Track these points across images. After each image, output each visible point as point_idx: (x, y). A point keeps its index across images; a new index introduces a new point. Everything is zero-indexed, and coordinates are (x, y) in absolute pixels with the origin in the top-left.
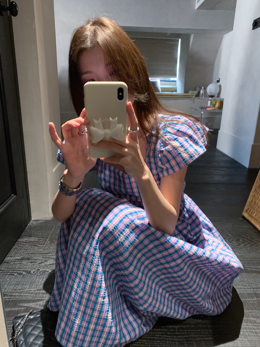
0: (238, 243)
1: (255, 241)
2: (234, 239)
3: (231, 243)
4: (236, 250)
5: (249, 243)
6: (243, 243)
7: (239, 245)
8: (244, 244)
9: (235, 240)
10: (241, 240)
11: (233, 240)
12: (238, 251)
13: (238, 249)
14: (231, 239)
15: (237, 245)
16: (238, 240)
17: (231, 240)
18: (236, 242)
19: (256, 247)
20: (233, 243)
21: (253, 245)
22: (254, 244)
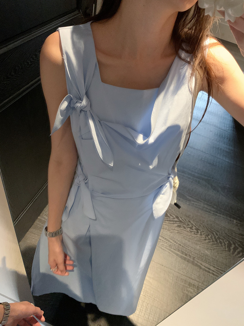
0: (205, 238)
4: (200, 244)
12: (200, 245)
16: (208, 235)
19: (215, 247)
22: (216, 244)
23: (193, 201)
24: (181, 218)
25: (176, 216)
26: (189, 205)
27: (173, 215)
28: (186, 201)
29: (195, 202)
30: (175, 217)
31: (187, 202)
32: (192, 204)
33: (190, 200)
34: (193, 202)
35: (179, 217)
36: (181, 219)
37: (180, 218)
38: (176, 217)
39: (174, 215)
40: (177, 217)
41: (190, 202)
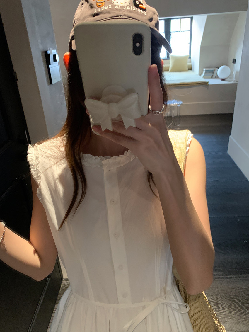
0: (230, 311)
1: (244, 308)
2: (227, 304)
3: (224, 311)
5: (239, 311)
6: (234, 310)
7: (230, 313)
8: (235, 312)
9: (227, 307)
10: (233, 307)
11: (225, 306)
12: (228, 321)
13: (229, 319)
14: (224, 304)
15: (229, 314)
17: (223, 306)
18: (228, 310)
20: (225, 310)
21: (242, 313)
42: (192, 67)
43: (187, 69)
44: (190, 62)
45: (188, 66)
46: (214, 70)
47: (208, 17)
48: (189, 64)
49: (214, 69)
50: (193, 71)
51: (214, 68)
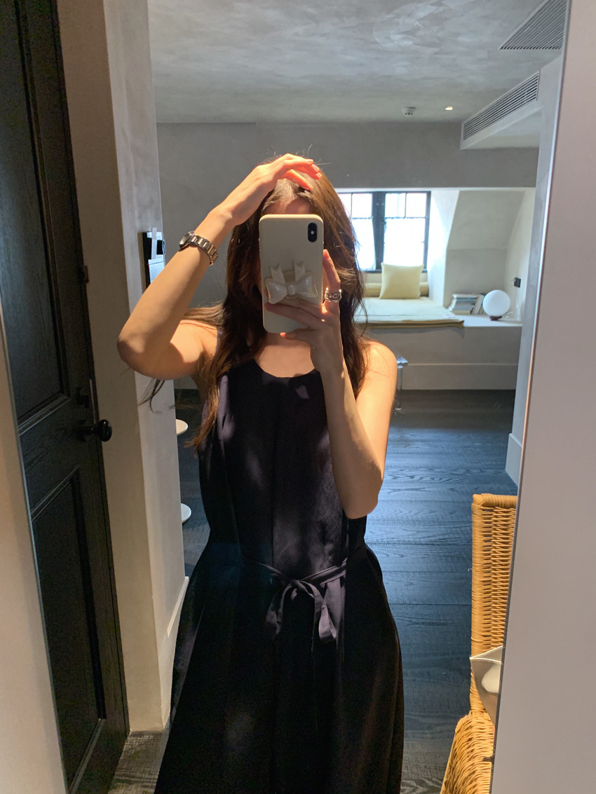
23: (438, 725)
24: (429, 779)
25: (416, 781)
26: (434, 738)
27: (409, 782)
28: (421, 731)
29: (443, 724)
30: (415, 785)
31: (424, 733)
32: (439, 733)
33: (430, 727)
34: (438, 729)
35: (424, 779)
36: (430, 784)
37: (427, 781)
38: (417, 784)
39: (410, 780)
40: (421, 783)
41: (432, 731)
42: (428, 290)
43: (419, 294)
44: (426, 280)
45: (422, 288)
46: (476, 298)
47: (461, 193)
48: (422, 284)
49: (476, 296)
50: (432, 299)
51: (475, 294)
